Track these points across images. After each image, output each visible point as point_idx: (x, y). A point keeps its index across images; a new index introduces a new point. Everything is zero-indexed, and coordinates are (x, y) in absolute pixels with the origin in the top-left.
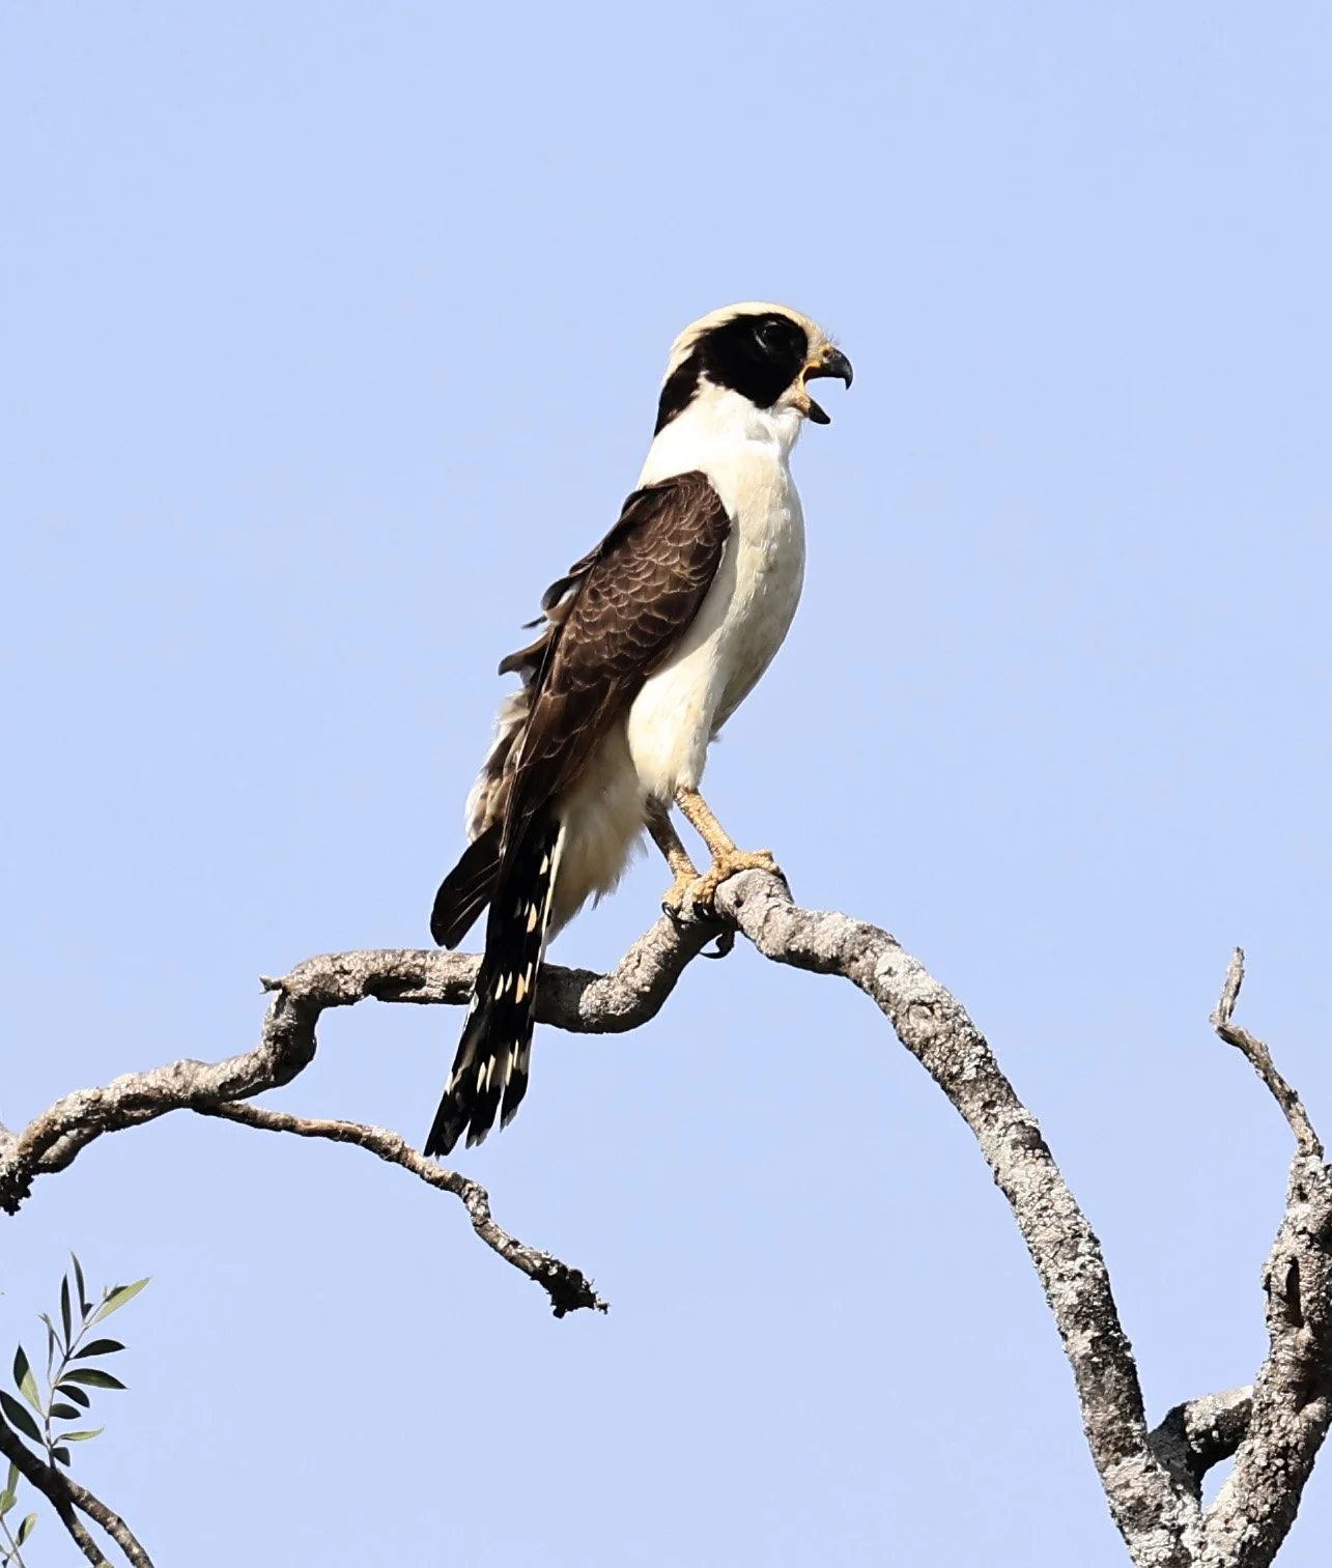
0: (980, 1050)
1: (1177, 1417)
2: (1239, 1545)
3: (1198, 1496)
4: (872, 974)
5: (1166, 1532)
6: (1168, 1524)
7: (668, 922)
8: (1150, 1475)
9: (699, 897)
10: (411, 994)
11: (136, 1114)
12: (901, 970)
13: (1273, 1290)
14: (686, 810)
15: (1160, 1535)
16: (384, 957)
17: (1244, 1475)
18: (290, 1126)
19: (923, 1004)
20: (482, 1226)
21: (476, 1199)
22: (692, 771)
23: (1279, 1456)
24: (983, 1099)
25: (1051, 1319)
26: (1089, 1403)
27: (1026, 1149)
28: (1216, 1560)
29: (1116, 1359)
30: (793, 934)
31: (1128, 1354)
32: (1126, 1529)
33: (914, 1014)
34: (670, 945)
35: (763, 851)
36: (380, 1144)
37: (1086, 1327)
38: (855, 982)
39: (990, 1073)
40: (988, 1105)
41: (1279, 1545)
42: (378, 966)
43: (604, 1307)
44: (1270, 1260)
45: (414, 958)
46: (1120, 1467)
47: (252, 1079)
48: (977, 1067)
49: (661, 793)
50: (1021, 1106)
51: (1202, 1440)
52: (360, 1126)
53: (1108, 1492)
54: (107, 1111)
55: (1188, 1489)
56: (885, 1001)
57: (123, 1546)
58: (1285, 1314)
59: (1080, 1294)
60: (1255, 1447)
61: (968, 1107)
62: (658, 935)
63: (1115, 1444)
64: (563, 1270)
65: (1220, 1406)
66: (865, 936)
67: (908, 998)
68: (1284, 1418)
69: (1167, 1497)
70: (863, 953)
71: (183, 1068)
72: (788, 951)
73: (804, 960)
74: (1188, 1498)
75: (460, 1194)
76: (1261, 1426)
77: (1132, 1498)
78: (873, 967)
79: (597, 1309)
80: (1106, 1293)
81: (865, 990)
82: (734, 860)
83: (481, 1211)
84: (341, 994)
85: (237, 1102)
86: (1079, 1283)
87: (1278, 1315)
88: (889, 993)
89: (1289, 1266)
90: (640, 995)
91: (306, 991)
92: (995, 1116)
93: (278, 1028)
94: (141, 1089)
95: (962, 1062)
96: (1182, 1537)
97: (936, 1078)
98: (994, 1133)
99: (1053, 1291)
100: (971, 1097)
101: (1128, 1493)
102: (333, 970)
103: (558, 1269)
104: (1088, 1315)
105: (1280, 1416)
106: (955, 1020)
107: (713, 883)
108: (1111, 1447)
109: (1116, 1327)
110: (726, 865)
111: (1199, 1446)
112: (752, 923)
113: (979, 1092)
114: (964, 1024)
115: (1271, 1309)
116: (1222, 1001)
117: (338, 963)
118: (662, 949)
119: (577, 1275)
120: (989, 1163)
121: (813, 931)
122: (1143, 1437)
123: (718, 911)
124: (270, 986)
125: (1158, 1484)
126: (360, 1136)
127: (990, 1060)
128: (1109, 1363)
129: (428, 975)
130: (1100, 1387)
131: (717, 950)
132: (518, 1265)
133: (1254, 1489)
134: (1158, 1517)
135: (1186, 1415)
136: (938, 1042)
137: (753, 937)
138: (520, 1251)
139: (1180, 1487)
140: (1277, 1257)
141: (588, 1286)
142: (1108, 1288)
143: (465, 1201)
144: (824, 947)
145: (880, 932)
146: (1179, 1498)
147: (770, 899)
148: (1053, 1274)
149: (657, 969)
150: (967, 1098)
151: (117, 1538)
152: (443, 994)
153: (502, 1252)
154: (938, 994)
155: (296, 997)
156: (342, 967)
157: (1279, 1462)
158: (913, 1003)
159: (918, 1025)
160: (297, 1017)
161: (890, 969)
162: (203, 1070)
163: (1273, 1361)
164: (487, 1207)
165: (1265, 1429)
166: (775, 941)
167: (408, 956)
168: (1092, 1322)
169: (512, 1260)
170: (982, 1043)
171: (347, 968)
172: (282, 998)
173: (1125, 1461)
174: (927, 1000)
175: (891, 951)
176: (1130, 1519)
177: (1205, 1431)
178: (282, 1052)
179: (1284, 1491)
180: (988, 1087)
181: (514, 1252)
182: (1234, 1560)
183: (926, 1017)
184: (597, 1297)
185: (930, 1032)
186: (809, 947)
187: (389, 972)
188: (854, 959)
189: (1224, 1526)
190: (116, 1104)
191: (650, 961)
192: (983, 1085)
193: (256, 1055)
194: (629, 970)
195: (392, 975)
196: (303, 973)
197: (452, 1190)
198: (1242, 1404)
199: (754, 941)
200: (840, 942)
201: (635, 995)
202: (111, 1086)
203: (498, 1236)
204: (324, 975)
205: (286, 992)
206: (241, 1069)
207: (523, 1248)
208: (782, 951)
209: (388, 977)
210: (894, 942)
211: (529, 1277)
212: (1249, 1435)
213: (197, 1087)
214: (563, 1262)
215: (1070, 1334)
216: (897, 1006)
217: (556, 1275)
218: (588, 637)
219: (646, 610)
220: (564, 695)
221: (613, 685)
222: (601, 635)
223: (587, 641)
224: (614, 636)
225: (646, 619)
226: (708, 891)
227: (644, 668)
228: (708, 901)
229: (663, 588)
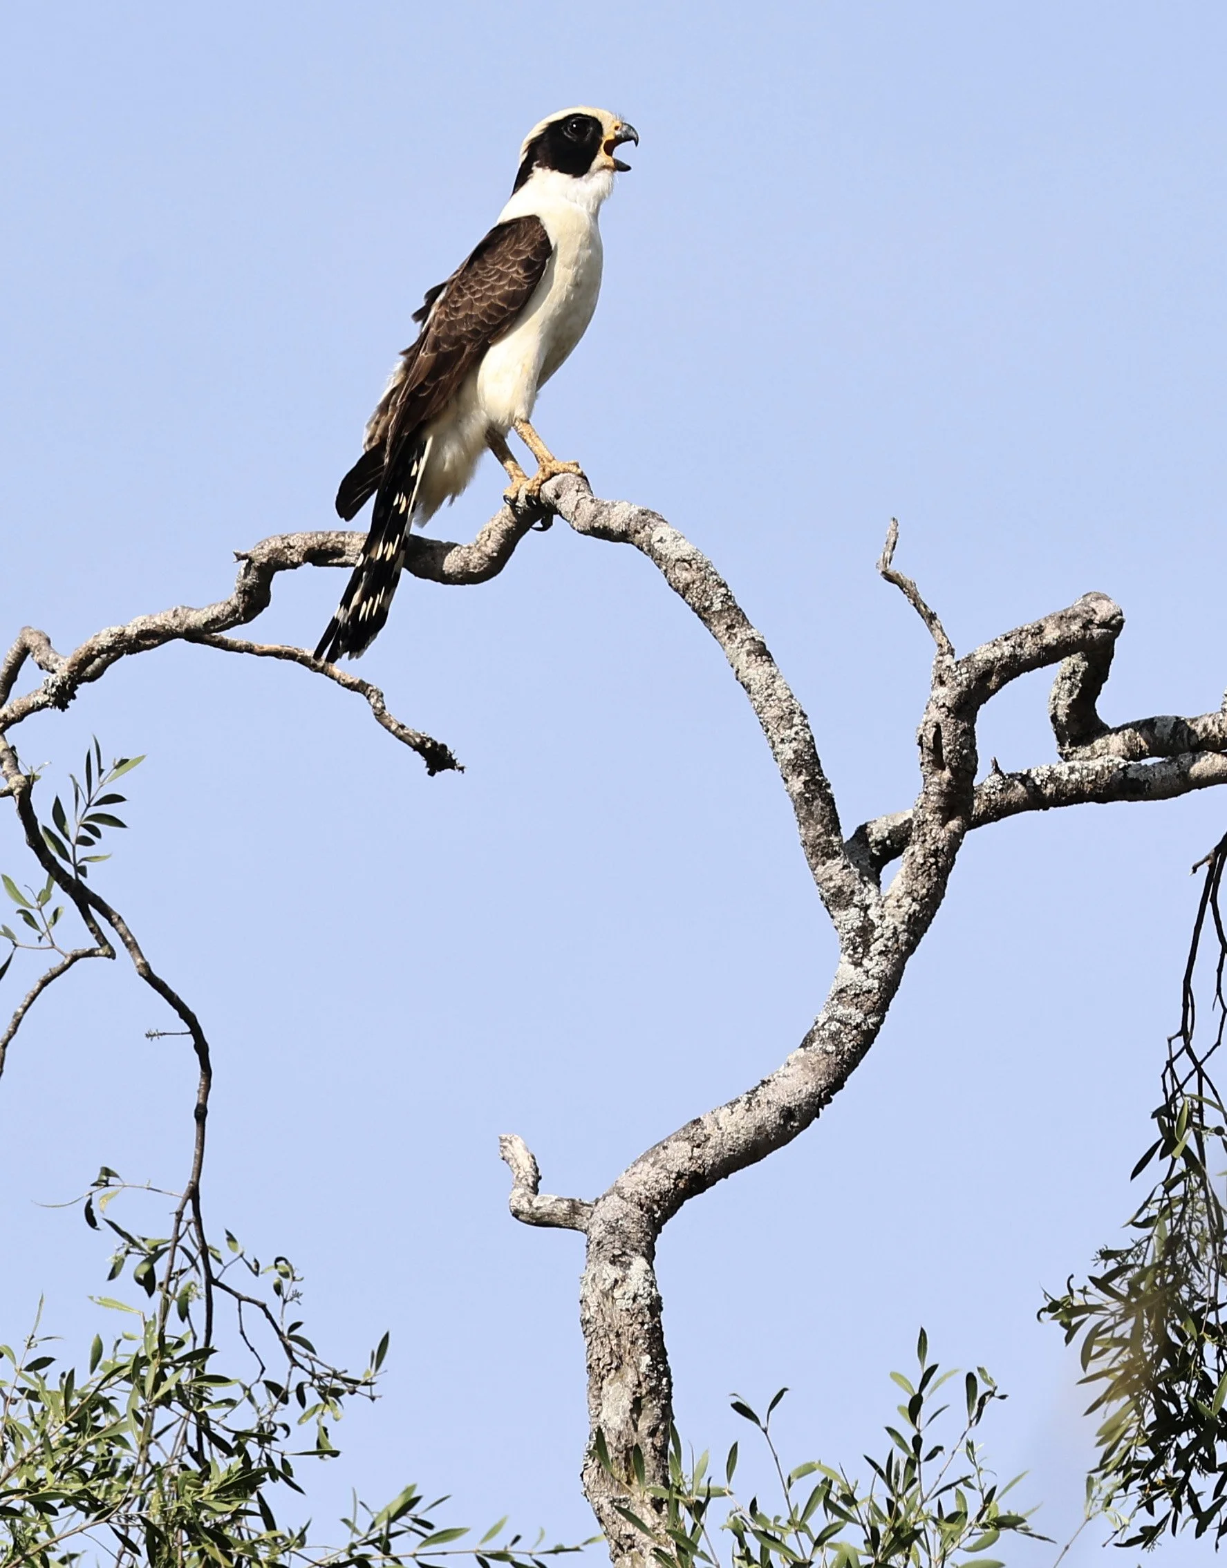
0: (723, 590)
1: (862, 832)
2: (906, 917)
3: (878, 884)
4: (650, 542)
5: (858, 909)
6: (859, 904)
7: (508, 510)
8: (846, 871)
9: (530, 492)
10: (335, 561)
11: (147, 643)
12: (669, 539)
13: (924, 745)
15: (853, 911)
16: (316, 536)
17: (908, 869)
18: (250, 650)
19: (684, 561)
20: (380, 715)
21: (375, 697)
22: (526, 408)
23: (932, 856)
24: (726, 623)
25: (776, 769)
26: (804, 824)
27: (756, 656)
28: (892, 927)
29: (820, 794)
30: (595, 517)
31: (829, 791)
32: (831, 908)
33: (679, 568)
34: (510, 525)
35: (572, 462)
37: (800, 774)
38: (638, 547)
39: (731, 606)
40: (730, 627)
41: (933, 915)
42: (313, 543)
43: (462, 769)
44: (922, 725)
45: (338, 536)
46: (825, 866)
47: (226, 619)
48: (722, 602)
50: (752, 627)
51: (880, 847)
52: (296, 649)
53: (818, 884)
54: (129, 641)
55: (871, 879)
56: (659, 560)
57: (120, 935)
58: (932, 761)
59: (795, 752)
60: (916, 850)
61: (717, 629)
62: (502, 518)
63: (822, 851)
64: (434, 744)
65: (892, 824)
66: (643, 517)
67: (674, 557)
68: (934, 831)
69: (857, 886)
70: (643, 528)
71: (180, 611)
72: (593, 528)
73: (604, 533)
74: (871, 886)
75: (364, 694)
76: (919, 836)
77: (834, 887)
78: (650, 537)
79: (456, 770)
80: (812, 751)
81: (644, 553)
82: (553, 467)
83: (379, 705)
84: (288, 562)
85: (215, 634)
86: (794, 745)
87: (929, 762)
88: (661, 554)
89: (934, 729)
90: (490, 558)
91: (265, 560)
92: (734, 634)
93: (246, 585)
94: (151, 626)
95: (712, 599)
96: (869, 912)
97: (694, 610)
98: (735, 646)
99: (777, 750)
100: (718, 622)
101: (831, 884)
102: (283, 546)
103: (432, 744)
104: (801, 766)
105: (931, 830)
106: (706, 571)
107: (539, 482)
108: (819, 853)
109: (820, 773)
110: (548, 470)
111: (878, 850)
112: (567, 509)
113: (723, 619)
114: (712, 573)
115: (923, 758)
116: (884, 555)
117: (286, 541)
118: (505, 527)
119: (444, 747)
120: (732, 666)
121: (609, 514)
122: (841, 846)
123: (543, 502)
124: (240, 558)
125: (851, 877)
126: (297, 655)
127: (730, 597)
128: (817, 798)
129: (347, 548)
130: (811, 813)
131: (542, 526)
132: (404, 741)
133: (916, 879)
134: (852, 899)
135: (868, 830)
136: (695, 586)
137: (567, 518)
138: (406, 732)
139: (866, 878)
140: (926, 724)
141: (451, 755)
142: (814, 747)
143: (368, 698)
144: (616, 522)
145: (654, 514)
146: (865, 886)
147: (579, 493)
148: (776, 738)
149: (501, 541)
150: (715, 623)
151: (117, 930)
153: (394, 733)
154: (694, 554)
155: (257, 565)
156: (288, 544)
157: (932, 860)
158: (678, 560)
159: (681, 575)
160: (258, 578)
161: (662, 538)
162: (192, 613)
163: (926, 793)
164: (383, 702)
165: (922, 839)
166: (583, 520)
167: (333, 535)
168: (804, 771)
169: (400, 738)
170: (725, 585)
171: (292, 544)
172: (248, 565)
173: (829, 863)
174: (687, 558)
175: (662, 526)
176: (833, 901)
177: (881, 841)
178: (249, 601)
179: (935, 879)
180: (729, 615)
181: (401, 732)
182: (904, 927)
183: (687, 570)
184: (457, 762)
185: (689, 579)
186: (607, 524)
187: (320, 546)
188: (637, 532)
189: (896, 904)
190: (134, 637)
191: (497, 536)
192: (726, 614)
193: (229, 603)
194: (482, 542)
195: (323, 548)
196: (262, 548)
197: (359, 691)
198: (906, 822)
199: (569, 521)
200: (628, 521)
201: (487, 559)
202: (131, 624)
203: (391, 722)
204: (276, 549)
205: (251, 561)
206: (219, 612)
207: (408, 729)
208: (588, 528)
209: (320, 550)
210: (663, 520)
211: (411, 749)
212: (911, 843)
213: (188, 625)
214: (435, 739)
215: (789, 778)
216: (667, 562)
217: (430, 748)
218: (452, 316)
219: (493, 300)
220: (434, 354)
221: (468, 349)
222: (461, 315)
223: (452, 319)
224: (471, 316)
225: (491, 306)
226: (536, 488)
227: (489, 337)
228: (536, 494)
229: (505, 287)
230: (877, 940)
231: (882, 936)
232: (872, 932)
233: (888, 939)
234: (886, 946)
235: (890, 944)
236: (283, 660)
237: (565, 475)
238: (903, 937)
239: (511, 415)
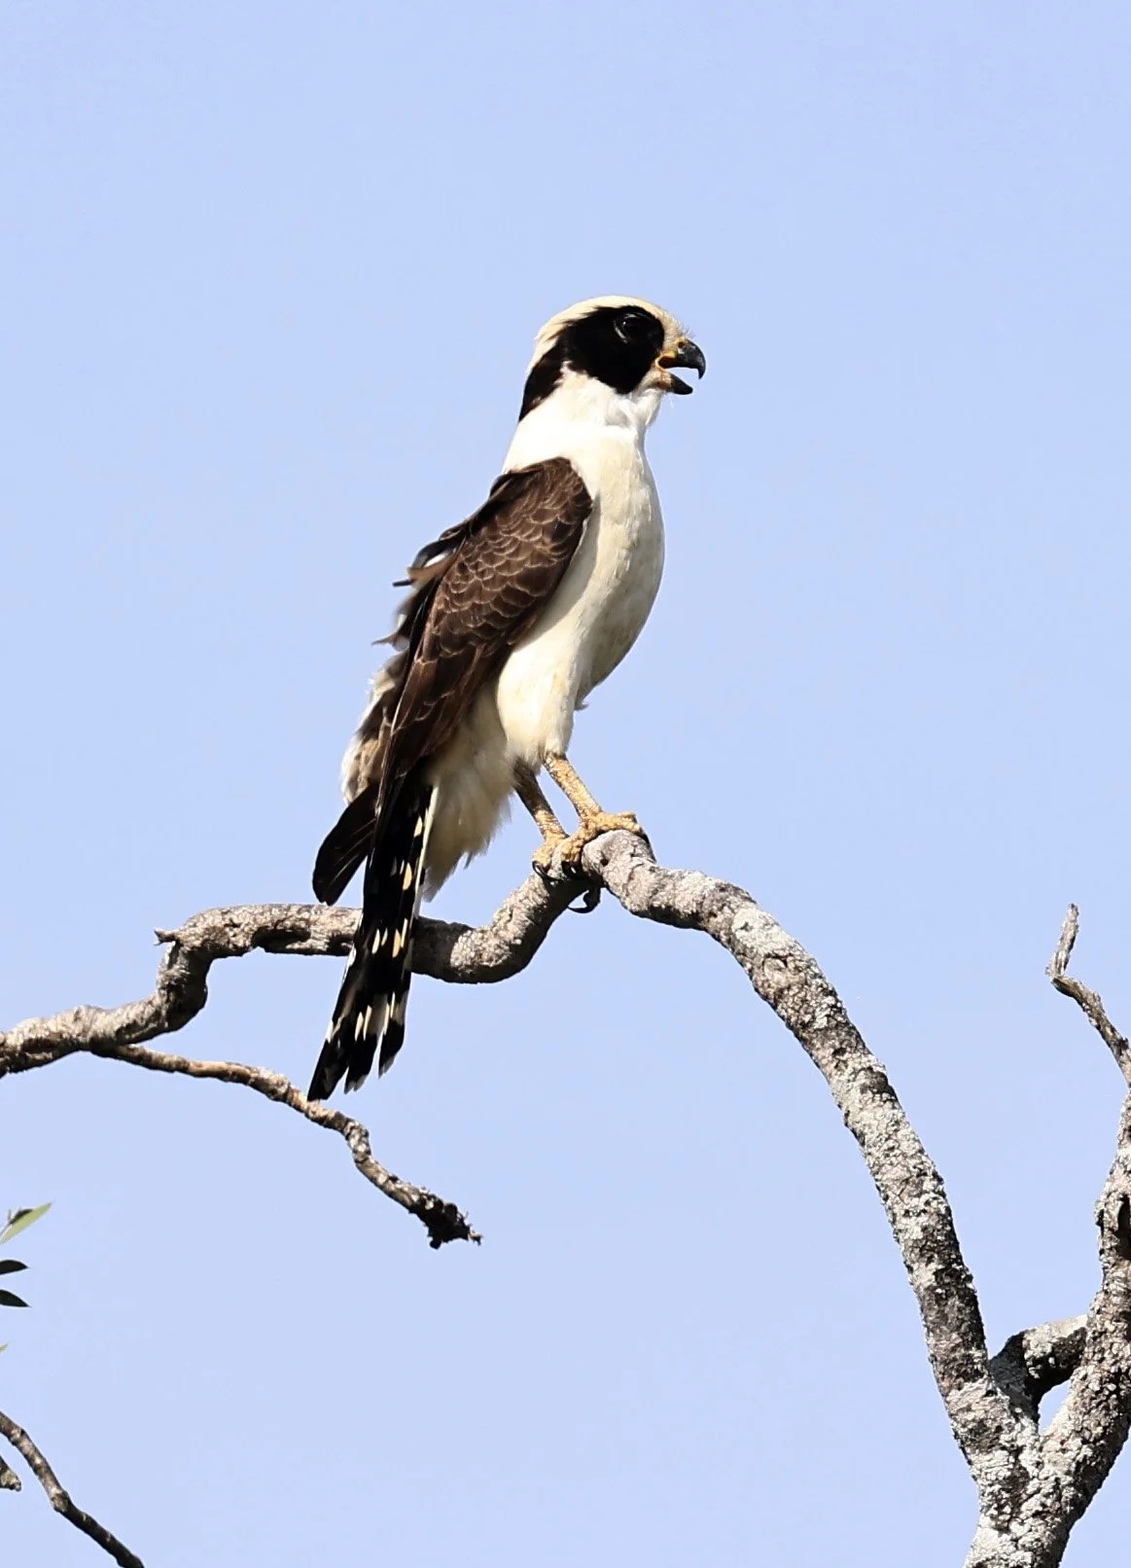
0: (830, 1000)
1: (1016, 1344)
2: (1074, 1465)
3: (1035, 1418)
4: (730, 928)
5: (1005, 1453)
6: (1008, 1445)
7: (538, 880)
8: (991, 1399)
9: (568, 856)
10: (296, 946)
11: (38, 1057)
12: (757, 926)
13: (1106, 1225)
14: (554, 775)
15: (1000, 1456)
16: (271, 911)
17: (1078, 1399)
18: (183, 1068)
19: (777, 957)
20: (362, 1162)
21: (357, 1137)
22: (560, 738)
23: (1111, 1381)
24: (833, 1046)
25: (897, 1253)
26: (933, 1332)
27: (874, 1093)
28: (1053, 1478)
29: (958, 1290)
30: (655, 892)
31: (970, 1286)
32: (968, 1450)
33: (770, 966)
34: (540, 901)
35: (627, 813)
36: (268, 1084)
37: (930, 1260)
38: (713, 936)
39: (840, 1022)
40: (838, 1052)
41: (1111, 1464)
42: (265, 920)
43: (477, 1239)
44: (1103, 1197)
45: (299, 912)
46: (962, 1391)
47: (147, 1025)
48: (828, 1016)
49: (531, 758)
50: (869, 1053)
51: (1039, 1367)
52: (249, 1068)
53: (951, 1415)
54: (12, 1054)
55: (1027, 1411)
56: (742, 954)
57: (26, 1456)
58: (1116, 1247)
59: (924, 1229)
60: (1089, 1373)
61: (821, 1053)
62: (529, 892)
63: (957, 1370)
64: (439, 1204)
65: (1057, 1335)
66: (722, 894)
67: (763, 951)
68: (1116, 1346)
69: (1006, 1419)
70: (721, 909)
71: (83, 1013)
72: (651, 907)
73: (666, 915)
74: (1026, 1421)
75: (342, 1132)
76: (1094, 1353)
77: (974, 1420)
78: (730, 922)
79: (470, 1240)
80: (948, 1228)
81: (723, 944)
82: (600, 821)
83: (362, 1148)
84: (231, 946)
85: (133, 1046)
86: (924, 1219)
87: (1111, 1249)
88: (745, 946)
89: (1120, 1203)
90: (512, 947)
91: (197, 943)
92: (845, 1062)
93: (171, 978)
94: (43, 1034)
95: (814, 1012)
96: (1021, 1457)
97: (790, 1026)
98: (844, 1078)
99: (899, 1226)
100: (822, 1044)
101: (970, 1416)
102: (223, 923)
103: (435, 1203)
104: (932, 1249)
105: (1112, 1344)
106: (806, 971)
107: (580, 843)
108: (954, 1373)
109: (959, 1260)
110: (592, 826)
111: (1037, 1371)
112: (617, 881)
113: (829, 1040)
114: (815, 976)
115: (1104, 1243)
116: (1058, 954)
117: (227, 917)
118: (533, 904)
119: (452, 1208)
120: (840, 1106)
121: (674, 889)
122: (985, 1363)
123: (585, 869)
124: (164, 939)
125: (998, 1407)
126: (249, 1077)
127: (840, 1010)
128: (952, 1295)
129: (313, 928)
130: (944, 1317)
131: (584, 905)
132: (397, 1200)
133: (1089, 1412)
134: (998, 1438)
135: (1024, 1343)
136: (791, 993)
137: (617, 894)
138: (399, 1186)
139: (1018, 1410)
140: (1109, 1195)
141: (462, 1220)
142: (951, 1224)
143: (347, 1138)
144: (684, 903)
145: (736, 890)
146: (1017, 1420)
147: (634, 858)
148: (899, 1210)
149: (527, 924)
150: (818, 1045)
151: (21, 1449)
152: (326, 946)
153: (382, 1187)
154: (791, 948)
155: (188, 949)
156: (231, 920)
157: (1112, 1387)
158: (768, 956)
159: (773, 976)
160: (189, 968)
161: (747, 924)
162: (100, 1016)
163: (1106, 1292)
164: (367, 1144)
165: (1098, 1356)
166: (639, 897)
167: (294, 910)
168: (936, 1256)
169: (391, 1194)
170: (832, 993)
171: (236, 921)
172: (175, 950)
173: (967, 1386)
174: (781, 953)
175: (747, 908)
176: (972, 1440)
177: (1041, 1358)
178: (175, 1000)
179: (1115, 1414)
180: (838, 1035)
181: (392, 1187)
182: (1070, 1479)
183: (780, 969)
184: (471, 1229)
185: (783, 984)
186: (671, 903)
187: (276, 925)
188: (712, 914)
189: (1059, 1446)
190: (19, 1048)
191: (521, 916)
192: (833, 1034)
193: (150, 1003)
194: (501, 923)
195: (279, 928)
196: (195, 926)
197: (335, 1129)
198: (1076, 1333)
199: (619, 897)
200: (700, 899)
201: (507, 948)
202: (15, 1030)
203: (378, 1172)
204: (214, 928)
205: (179, 944)
206: (137, 1015)
207: (401, 1183)
208: (645, 907)
209: (275, 930)
210: (750, 899)
211: (407, 1211)
212: (1083, 1362)
213: (95, 1032)
214: (440, 1196)
215: (915, 1267)
216: (752, 959)
217: (432, 1209)
218: (455, 607)
219: (509, 583)
220: (434, 662)
221: (478, 653)
222: (466, 606)
223: (454, 611)
224: (480, 607)
225: (509, 591)
226: (576, 850)
227: (508, 637)
228: (576, 860)
229: (525, 563)
230: (1031, 1496)
231: (1038, 1491)
232: (1024, 1484)
233: (1047, 1496)
234: (1044, 1505)
235: (1049, 1502)
236: (230, 1084)
237: (616, 832)
238: (1068, 1493)
239: (541, 748)
